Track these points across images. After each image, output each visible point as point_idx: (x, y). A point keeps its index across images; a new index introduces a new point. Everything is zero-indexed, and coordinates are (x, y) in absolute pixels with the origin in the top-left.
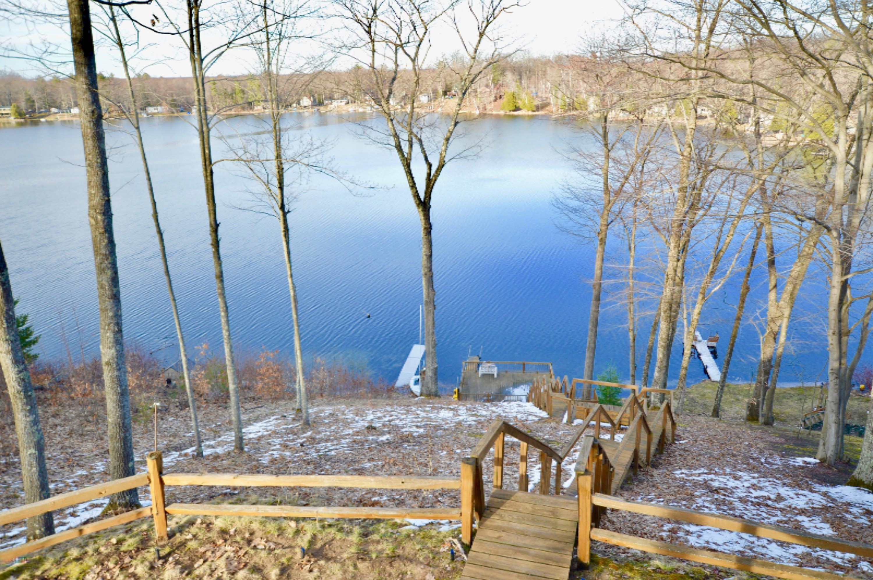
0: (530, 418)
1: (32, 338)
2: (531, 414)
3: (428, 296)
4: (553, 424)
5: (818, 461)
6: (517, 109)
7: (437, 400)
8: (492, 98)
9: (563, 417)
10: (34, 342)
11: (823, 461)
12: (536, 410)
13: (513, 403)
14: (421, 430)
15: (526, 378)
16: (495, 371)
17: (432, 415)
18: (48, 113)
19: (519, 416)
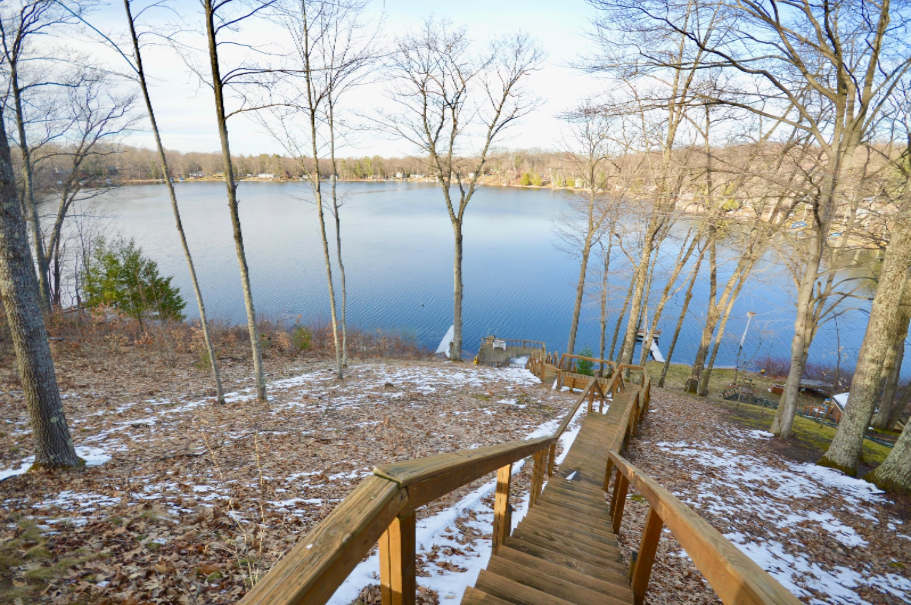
0: (527, 383)
1: (182, 303)
2: (527, 379)
3: (458, 288)
4: (545, 390)
5: (772, 435)
6: (530, 184)
7: (459, 364)
8: (514, 177)
9: (553, 383)
10: (182, 307)
11: (777, 435)
12: (531, 376)
13: (515, 370)
14: (433, 390)
15: (526, 352)
16: (504, 346)
17: (448, 376)
18: (245, 176)
19: (518, 381)
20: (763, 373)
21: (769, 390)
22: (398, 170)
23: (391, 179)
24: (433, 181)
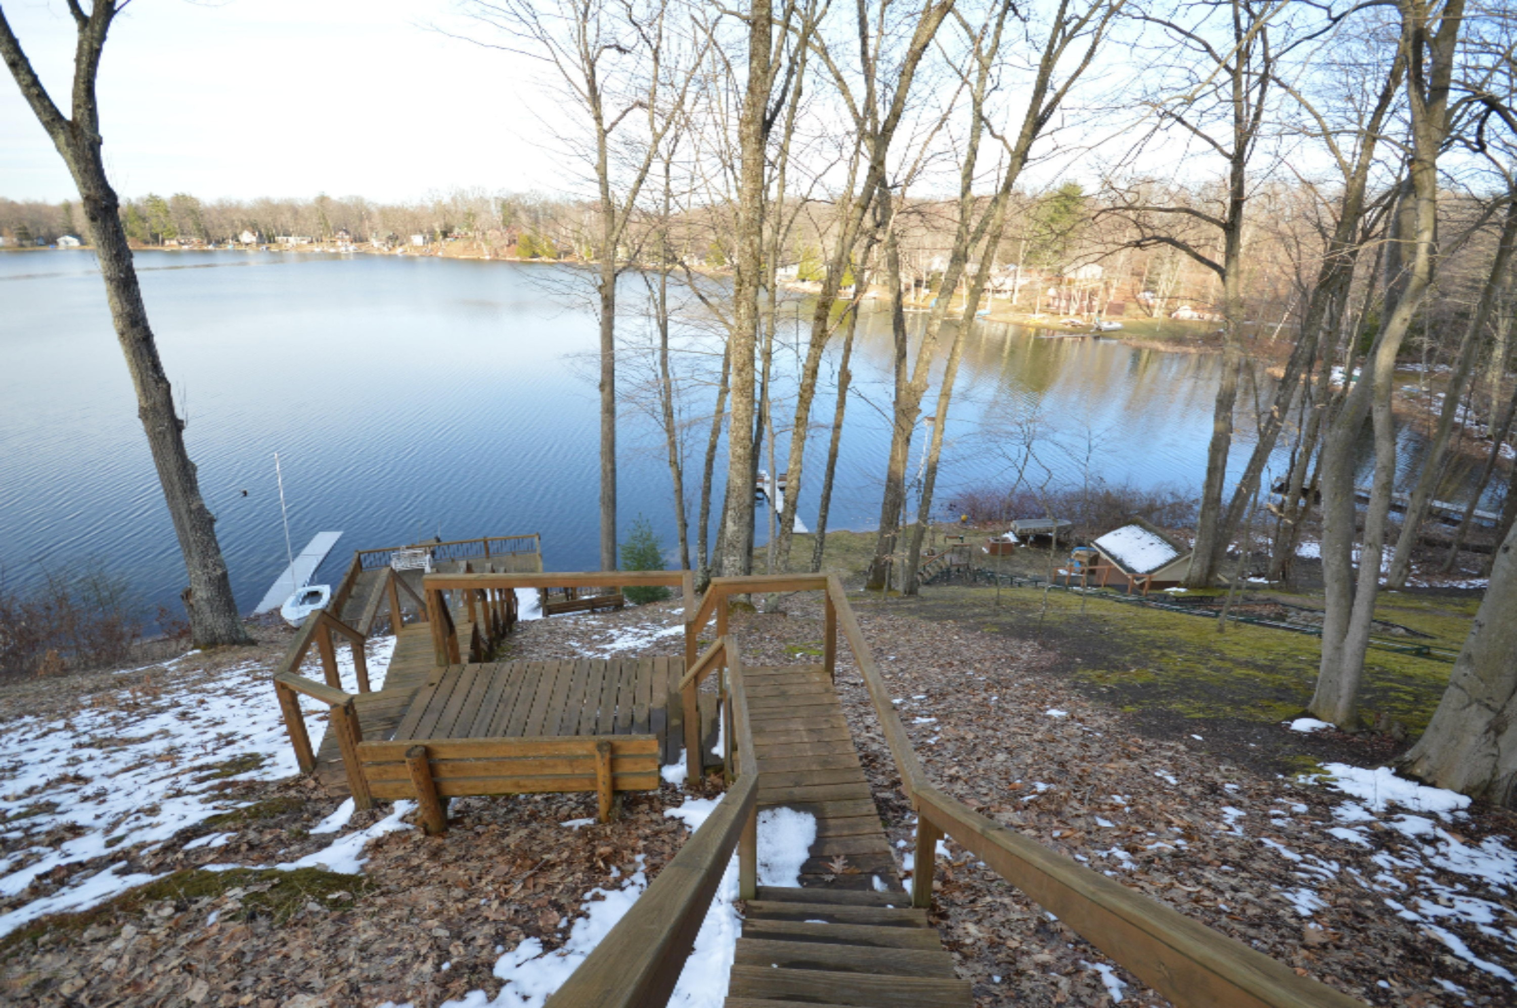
6: (535, 255)
8: (505, 243)
16: (425, 563)
20: (964, 522)
21: (985, 550)
22: (245, 226)
23: (230, 247)
24: (332, 250)
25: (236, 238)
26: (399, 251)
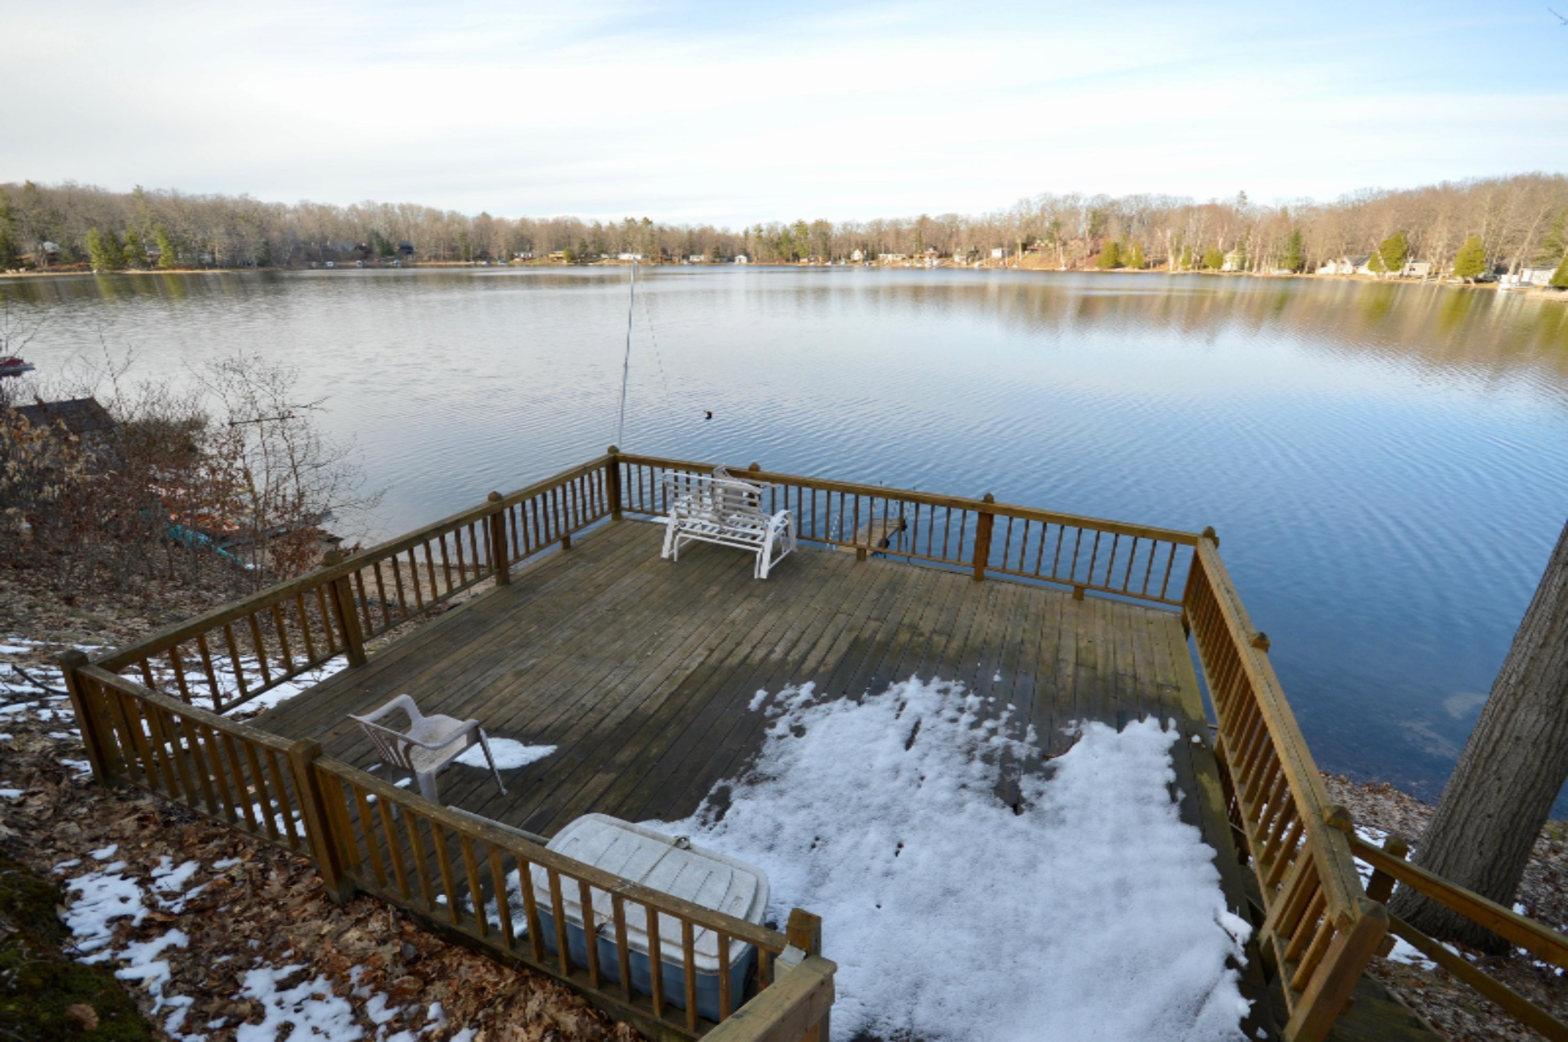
6: (1119, 265)
8: (1087, 253)
18: (597, 257)
22: (857, 246)
23: (843, 263)
24: (919, 265)
25: (848, 257)
26: (976, 265)
